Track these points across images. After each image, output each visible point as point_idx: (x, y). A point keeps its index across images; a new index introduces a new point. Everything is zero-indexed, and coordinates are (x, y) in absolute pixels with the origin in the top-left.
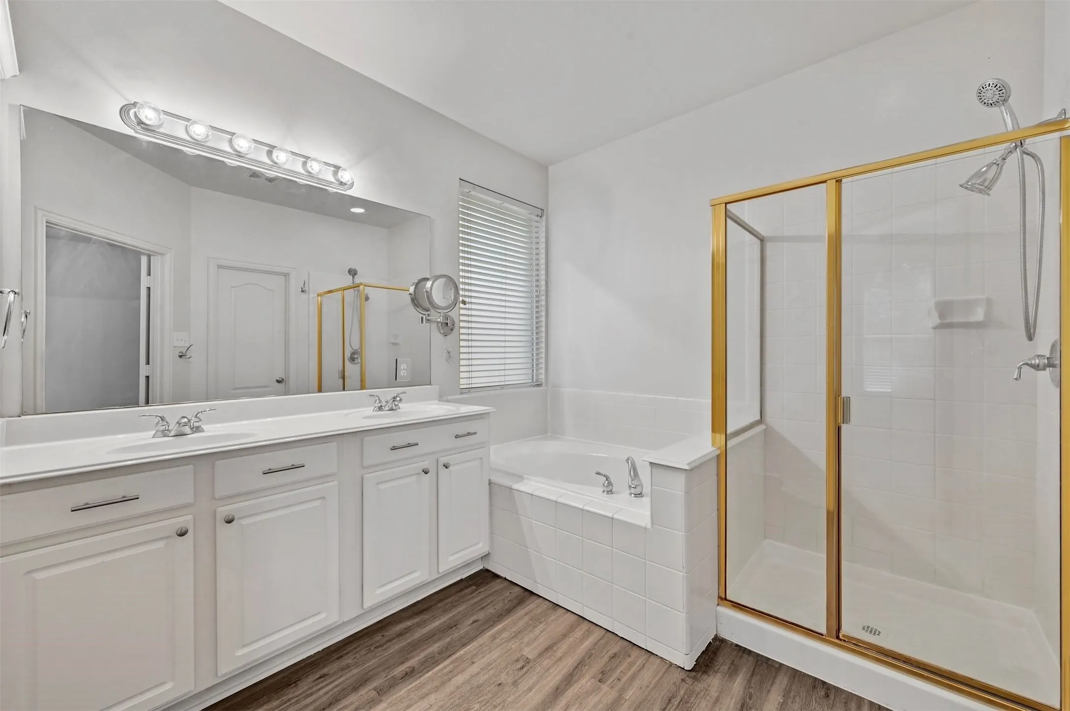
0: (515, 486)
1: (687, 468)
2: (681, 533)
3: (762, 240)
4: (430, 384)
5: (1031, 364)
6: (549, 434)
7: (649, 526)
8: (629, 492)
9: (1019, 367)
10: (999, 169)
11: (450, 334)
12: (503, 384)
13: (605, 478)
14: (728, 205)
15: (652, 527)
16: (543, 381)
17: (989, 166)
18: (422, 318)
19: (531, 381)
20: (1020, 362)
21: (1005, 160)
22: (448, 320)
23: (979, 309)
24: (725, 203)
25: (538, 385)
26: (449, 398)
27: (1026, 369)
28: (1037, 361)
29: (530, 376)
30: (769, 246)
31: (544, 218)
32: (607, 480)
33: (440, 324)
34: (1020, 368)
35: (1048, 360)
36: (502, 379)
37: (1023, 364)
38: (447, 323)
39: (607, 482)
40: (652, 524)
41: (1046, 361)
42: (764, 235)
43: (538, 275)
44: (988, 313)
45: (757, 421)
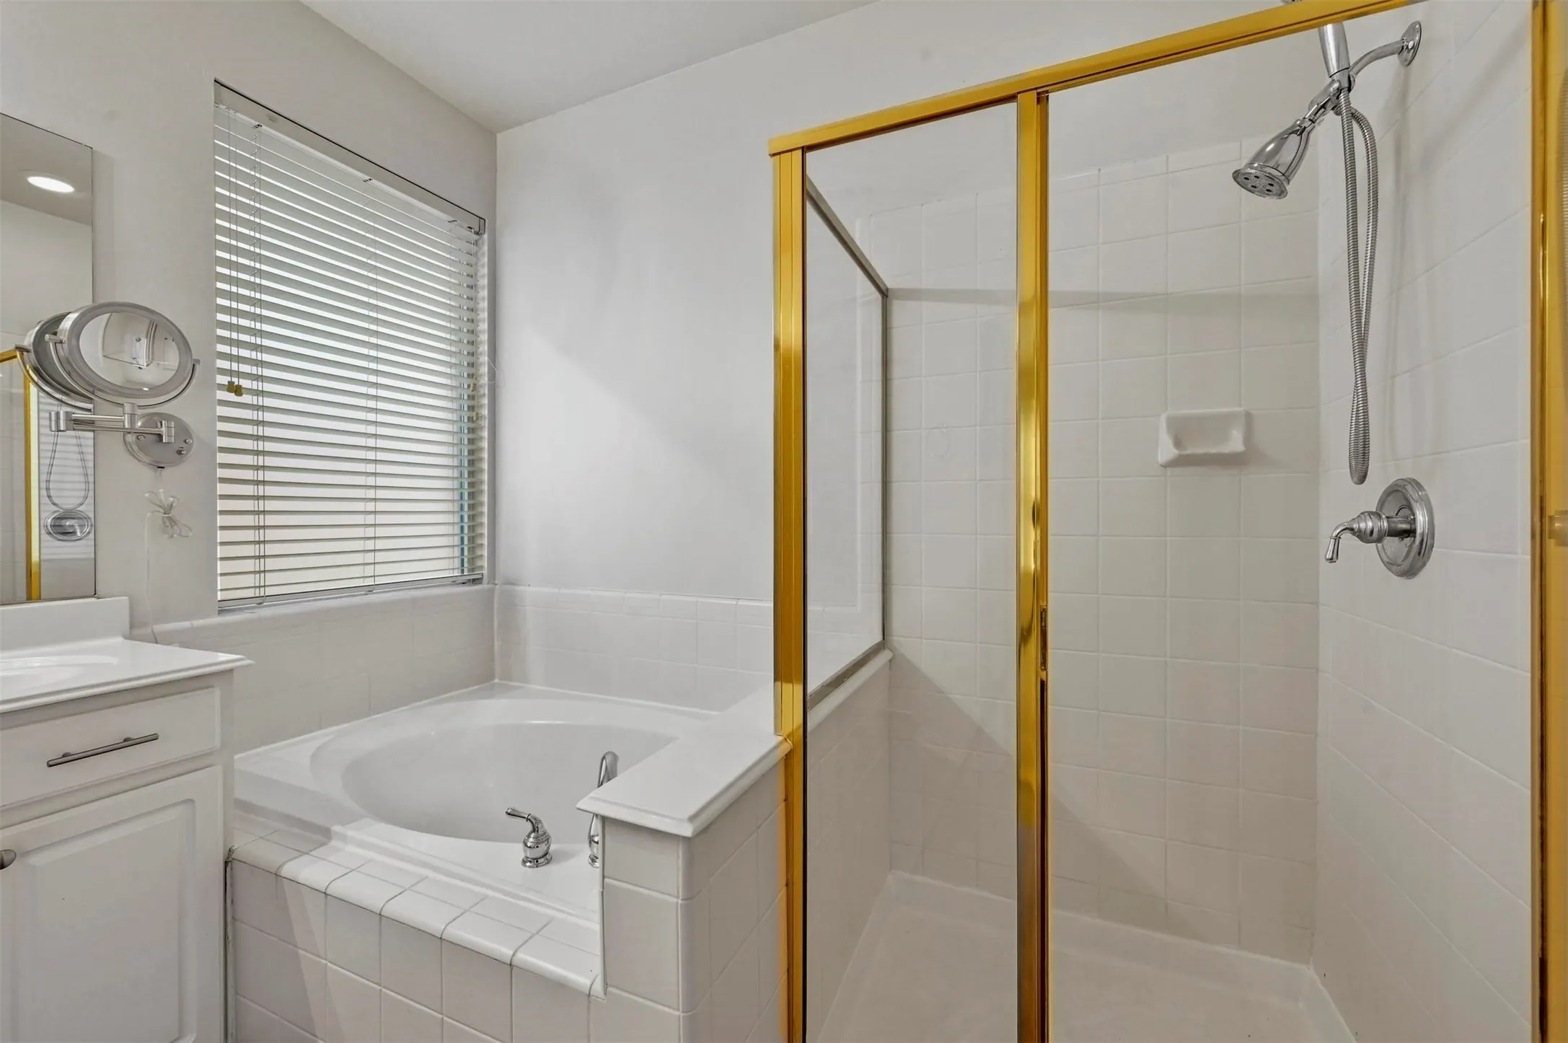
0: (288, 870)
1: (687, 831)
2: (677, 1013)
3: (884, 293)
4: (95, 595)
5: (1360, 530)
6: (496, 681)
7: (598, 987)
8: (590, 853)
9: (1336, 536)
10: (1303, 143)
11: (173, 464)
12: (370, 582)
13: (529, 824)
14: (809, 155)
15: (605, 994)
16: (485, 572)
17: (1281, 139)
18: (58, 414)
19: (457, 573)
20: (1337, 528)
21: (1314, 122)
22: (164, 429)
23: (1234, 432)
24: (803, 148)
25: (474, 580)
26: (159, 628)
27: (1347, 538)
28: (1370, 524)
29: (457, 563)
30: (897, 307)
31: (486, 236)
32: (535, 830)
33: (130, 438)
34: (1337, 538)
35: (1388, 522)
36: (369, 570)
37: (1344, 530)
38: (160, 436)
39: (533, 835)
40: (606, 984)
41: (1386, 524)
42: (889, 286)
43: (473, 354)
44: (1248, 439)
45: (878, 644)
